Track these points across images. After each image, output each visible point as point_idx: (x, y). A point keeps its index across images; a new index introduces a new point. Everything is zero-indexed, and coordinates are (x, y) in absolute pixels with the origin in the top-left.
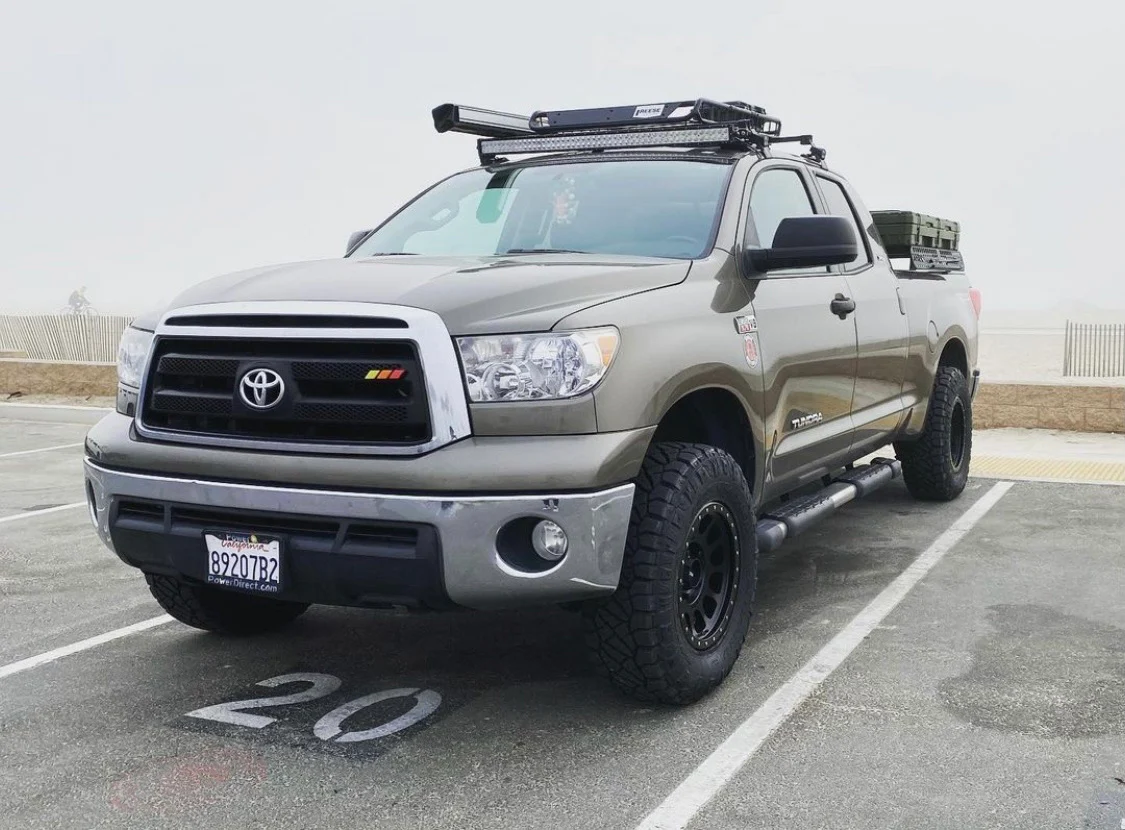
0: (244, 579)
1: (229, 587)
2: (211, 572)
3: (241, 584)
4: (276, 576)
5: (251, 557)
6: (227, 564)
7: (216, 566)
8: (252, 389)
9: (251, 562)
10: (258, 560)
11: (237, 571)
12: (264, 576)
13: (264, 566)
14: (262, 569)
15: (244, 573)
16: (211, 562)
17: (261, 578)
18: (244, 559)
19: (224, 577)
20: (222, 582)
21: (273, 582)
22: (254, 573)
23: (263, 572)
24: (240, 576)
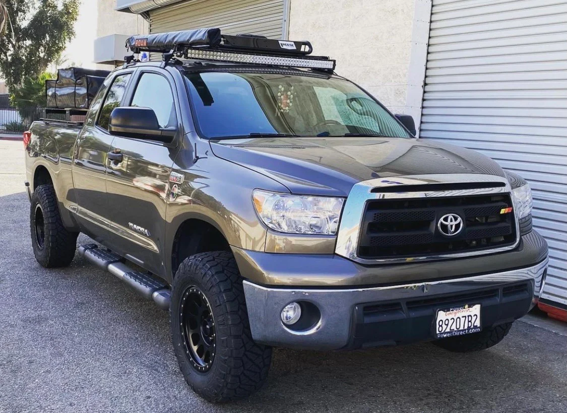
0: (459, 330)
1: (450, 337)
2: (438, 332)
3: (457, 334)
4: (478, 323)
5: (463, 317)
6: (447, 325)
7: (441, 328)
8: (447, 225)
9: (463, 320)
10: (467, 317)
11: (454, 327)
12: (470, 325)
13: (470, 320)
14: (469, 321)
15: (458, 327)
16: (438, 326)
17: (468, 327)
18: (458, 319)
19: (445, 333)
20: (445, 336)
21: (475, 327)
22: (463, 325)
23: (470, 323)
24: (455, 329)
